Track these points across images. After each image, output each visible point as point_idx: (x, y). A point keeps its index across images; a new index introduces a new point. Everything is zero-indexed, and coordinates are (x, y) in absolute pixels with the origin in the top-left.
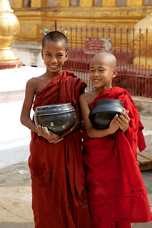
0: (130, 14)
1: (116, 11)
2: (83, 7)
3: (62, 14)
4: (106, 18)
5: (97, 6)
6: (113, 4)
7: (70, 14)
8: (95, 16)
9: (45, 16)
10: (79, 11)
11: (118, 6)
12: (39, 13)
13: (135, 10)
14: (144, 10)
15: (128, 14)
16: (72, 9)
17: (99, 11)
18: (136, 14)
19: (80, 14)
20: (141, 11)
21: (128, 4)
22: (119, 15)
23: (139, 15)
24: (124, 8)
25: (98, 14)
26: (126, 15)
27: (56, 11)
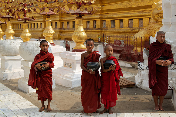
0: (134, 31)
1: (128, 29)
2: (116, 28)
3: (108, 30)
4: (125, 32)
5: (121, 27)
6: (127, 27)
7: (111, 30)
8: (120, 31)
9: (102, 31)
10: (114, 30)
11: (129, 28)
12: (99, 30)
13: (136, 29)
14: (139, 29)
15: (133, 30)
16: (112, 29)
17: (122, 29)
18: (136, 30)
19: (115, 31)
20: (138, 29)
21: (133, 26)
22: (129, 31)
23: (137, 31)
24: (131, 28)
25: (122, 31)
26: (132, 31)
27: (106, 29)
